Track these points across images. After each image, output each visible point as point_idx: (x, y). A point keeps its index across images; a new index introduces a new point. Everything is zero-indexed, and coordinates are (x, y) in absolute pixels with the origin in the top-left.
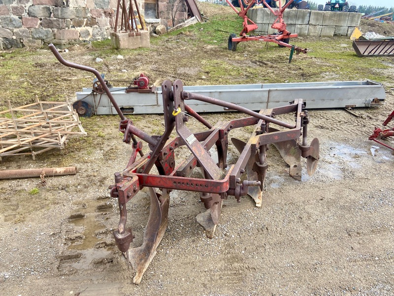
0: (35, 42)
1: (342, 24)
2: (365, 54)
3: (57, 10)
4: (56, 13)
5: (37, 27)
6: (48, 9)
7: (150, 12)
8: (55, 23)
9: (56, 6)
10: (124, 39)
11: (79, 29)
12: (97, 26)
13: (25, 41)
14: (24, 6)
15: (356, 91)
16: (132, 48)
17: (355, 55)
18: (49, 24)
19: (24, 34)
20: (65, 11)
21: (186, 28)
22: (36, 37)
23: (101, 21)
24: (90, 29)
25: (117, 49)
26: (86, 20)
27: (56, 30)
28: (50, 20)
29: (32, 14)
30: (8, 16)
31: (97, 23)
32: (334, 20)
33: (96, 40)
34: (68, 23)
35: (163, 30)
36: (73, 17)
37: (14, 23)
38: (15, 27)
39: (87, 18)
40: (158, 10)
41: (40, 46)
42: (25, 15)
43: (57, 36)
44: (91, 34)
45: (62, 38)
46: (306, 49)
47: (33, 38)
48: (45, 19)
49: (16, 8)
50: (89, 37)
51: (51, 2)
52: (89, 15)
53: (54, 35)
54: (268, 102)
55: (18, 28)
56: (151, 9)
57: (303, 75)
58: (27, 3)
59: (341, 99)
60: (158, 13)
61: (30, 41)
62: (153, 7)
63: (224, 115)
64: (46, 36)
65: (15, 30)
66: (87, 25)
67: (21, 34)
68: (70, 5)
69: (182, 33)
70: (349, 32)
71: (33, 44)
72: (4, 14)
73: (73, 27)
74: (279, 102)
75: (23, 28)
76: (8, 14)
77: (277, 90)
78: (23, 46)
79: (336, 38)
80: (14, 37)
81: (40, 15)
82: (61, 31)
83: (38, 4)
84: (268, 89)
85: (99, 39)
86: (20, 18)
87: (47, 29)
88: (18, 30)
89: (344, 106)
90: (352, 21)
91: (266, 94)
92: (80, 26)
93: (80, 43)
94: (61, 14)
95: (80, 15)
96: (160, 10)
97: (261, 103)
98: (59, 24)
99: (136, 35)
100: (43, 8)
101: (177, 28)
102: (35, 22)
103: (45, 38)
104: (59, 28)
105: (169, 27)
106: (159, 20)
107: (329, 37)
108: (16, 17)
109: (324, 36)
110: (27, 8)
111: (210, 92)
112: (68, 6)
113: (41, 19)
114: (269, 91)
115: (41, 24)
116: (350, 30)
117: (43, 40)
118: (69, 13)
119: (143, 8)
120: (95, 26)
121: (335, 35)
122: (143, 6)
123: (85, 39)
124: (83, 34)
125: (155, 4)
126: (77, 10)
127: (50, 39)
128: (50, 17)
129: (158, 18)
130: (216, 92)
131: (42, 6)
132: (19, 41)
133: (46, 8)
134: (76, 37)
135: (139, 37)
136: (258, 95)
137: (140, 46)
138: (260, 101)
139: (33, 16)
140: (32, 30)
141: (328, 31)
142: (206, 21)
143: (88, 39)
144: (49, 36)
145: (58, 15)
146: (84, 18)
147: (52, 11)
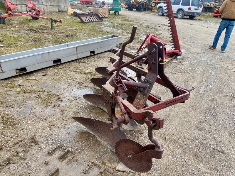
1: (61, 4)
2: (86, 21)
15: (112, 41)
17: (80, 22)
32: (56, 2)
46: (61, 20)
54: (77, 54)
57: (67, 36)
59: (108, 46)
63: (54, 67)
70: (66, 9)
74: (82, 53)
79: (60, 13)
84: (76, 46)
89: (109, 50)
90: (66, 3)
91: (75, 49)
97: (74, 55)
107: (56, 12)
109: (54, 12)
111: (42, 54)
114: (77, 47)
116: (66, 8)
121: (59, 11)
130: (46, 53)
136: (71, 51)
138: (73, 54)
141: (55, 9)
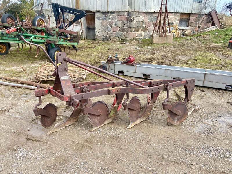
0: (115, 38)
3: (127, 23)
4: (127, 25)
5: (117, 31)
6: (124, 23)
7: (183, 23)
8: (126, 29)
9: (127, 21)
10: (156, 38)
11: (137, 33)
12: (147, 31)
13: (112, 38)
14: (114, 21)
16: (160, 43)
18: (123, 30)
19: (112, 34)
20: (131, 24)
21: (206, 32)
22: (116, 36)
23: (150, 29)
24: (143, 33)
25: (152, 43)
26: (141, 28)
27: (125, 33)
28: (123, 28)
29: (116, 25)
30: (107, 26)
31: (147, 30)
33: (145, 38)
34: (132, 30)
35: (189, 33)
36: (135, 26)
37: (108, 29)
38: (109, 31)
39: (142, 27)
40: (189, 22)
41: (117, 40)
42: (113, 25)
43: (125, 36)
44: (143, 35)
45: (127, 37)
47: (115, 36)
48: (122, 27)
49: (110, 22)
50: (142, 37)
51: (125, 19)
52: (144, 25)
53: (124, 35)
54: (204, 81)
55: (110, 31)
56: (184, 21)
58: (115, 20)
60: (188, 23)
61: (113, 38)
62: (186, 20)
64: (121, 36)
65: (108, 32)
66: (142, 31)
67: (110, 34)
68: (135, 21)
69: (201, 36)
71: (115, 40)
72: (105, 25)
73: (134, 31)
75: (112, 32)
76: (107, 25)
77: (210, 74)
78: (111, 40)
80: (108, 36)
81: (120, 26)
82: (127, 33)
83: (120, 20)
85: (147, 38)
86: (111, 27)
87: (121, 32)
88: (110, 32)
91: (203, 75)
92: (138, 31)
93: (136, 40)
94: (129, 25)
95: (139, 26)
96: (190, 21)
98: (127, 30)
99: (164, 36)
100: (122, 22)
101: (200, 32)
102: (117, 29)
103: (120, 36)
104: (127, 32)
105: (195, 32)
106: (188, 28)
108: (110, 26)
110: (115, 22)
111: (165, 69)
112: (133, 21)
113: (120, 28)
114: (206, 74)
115: (119, 30)
117: (119, 37)
118: (133, 24)
119: (178, 21)
120: (146, 31)
122: (178, 19)
123: (139, 38)
124: (139, 35)
125: (188, 18)
126: (138, 23)
127: (122, 37)
128: (124, 26)
129: (188, 26)
131: (121, 21)
132: (109, 37)
133: (123, 22)
134: (135, 37)
135: (166, 37)
136: (197, 75)
137: (166, 42)
139: (116, 26)
140: (115, 32)
142: (223, 29)
143: (141, 38)
144: (122, 36)
145: (127, 26)
146: (141, 27)
147: (125, 24)
